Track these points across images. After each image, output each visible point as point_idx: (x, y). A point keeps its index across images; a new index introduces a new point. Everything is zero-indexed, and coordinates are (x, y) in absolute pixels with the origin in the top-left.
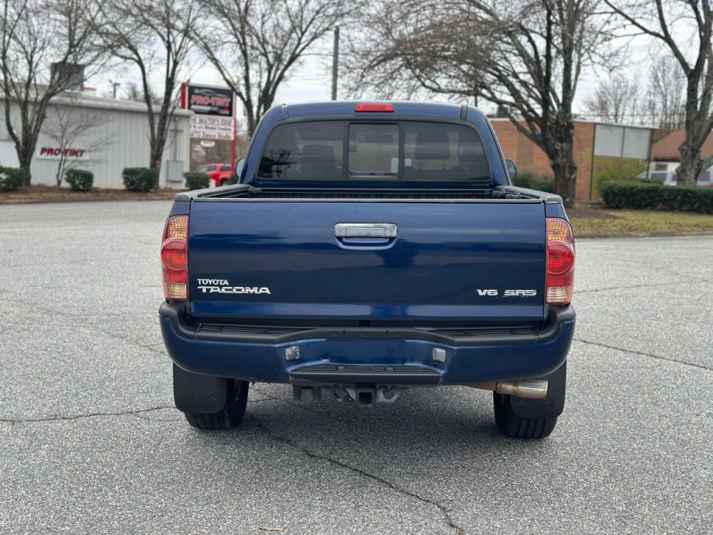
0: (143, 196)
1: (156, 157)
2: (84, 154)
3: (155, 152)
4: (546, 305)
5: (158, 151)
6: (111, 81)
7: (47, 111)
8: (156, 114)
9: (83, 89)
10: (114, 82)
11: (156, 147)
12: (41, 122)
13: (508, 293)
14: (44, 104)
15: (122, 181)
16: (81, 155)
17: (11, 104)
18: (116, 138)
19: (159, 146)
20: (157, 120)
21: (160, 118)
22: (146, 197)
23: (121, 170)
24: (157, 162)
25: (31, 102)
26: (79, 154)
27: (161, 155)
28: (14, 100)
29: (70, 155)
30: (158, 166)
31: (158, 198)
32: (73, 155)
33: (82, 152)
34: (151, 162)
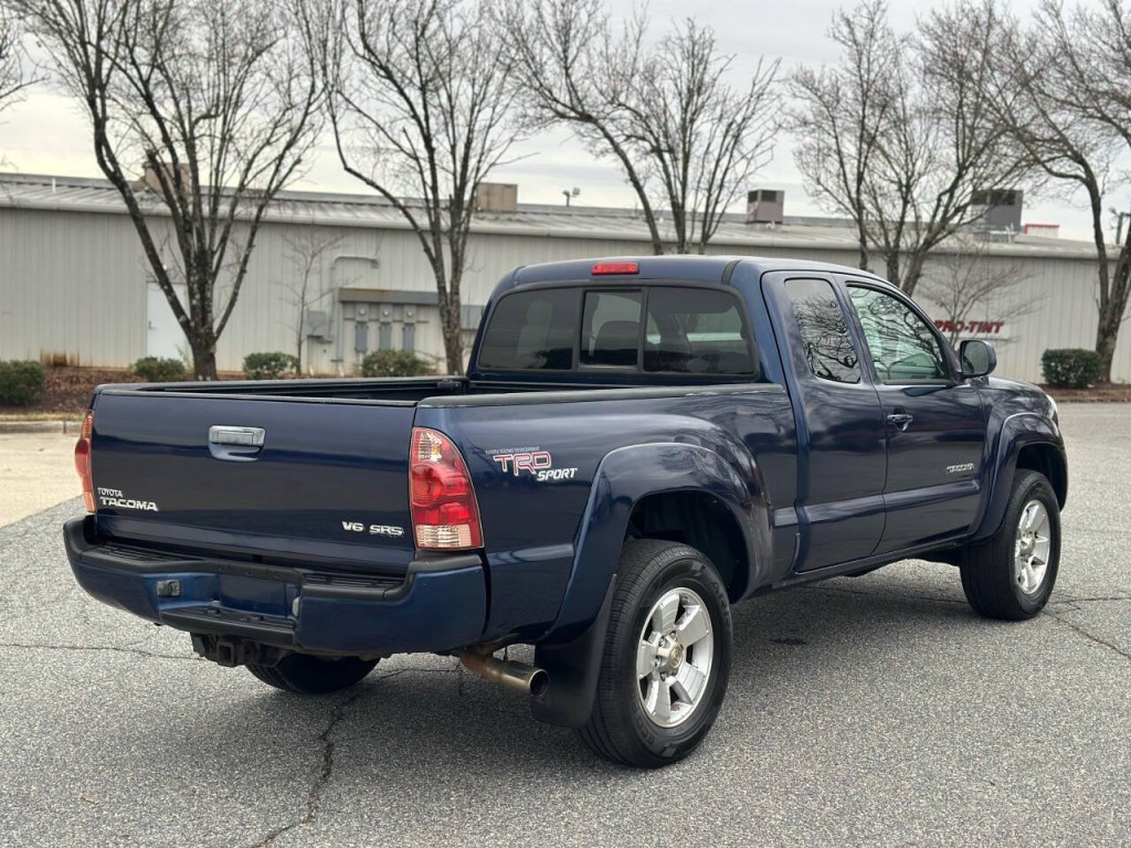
0: (1067, 395)
1: (1108, 331)
2: (1002, 328)
3: (1106, 323)
4: (418, 550)
5: (1112, 321)
6: (1113, 211)
7: (924, 266)
8: (1112, 261)
9: (1018, 228)
10: (1118, 212)
11: (1108, 316)
12: (915, 283)
13: (375, 529)
14: (920, 255)
15: (1041, 370)
16: (997, 331)
17: (869, 258)
18: (1037, 304)
19: (1113, 314)
20: (1112, 271)
21: (1118, 268)
22: (1073, 398)
23: (1041, 355)
24: (1108, 340)
25: (903, 253)
26: (994, 328)
27: (1117, 328)
28: (873, 252)
29: (979, 331)
30: (1110, 347)
31: (1095, 398)
32: (983, 331)
33: (999, 325)
34: (1098, 339)
